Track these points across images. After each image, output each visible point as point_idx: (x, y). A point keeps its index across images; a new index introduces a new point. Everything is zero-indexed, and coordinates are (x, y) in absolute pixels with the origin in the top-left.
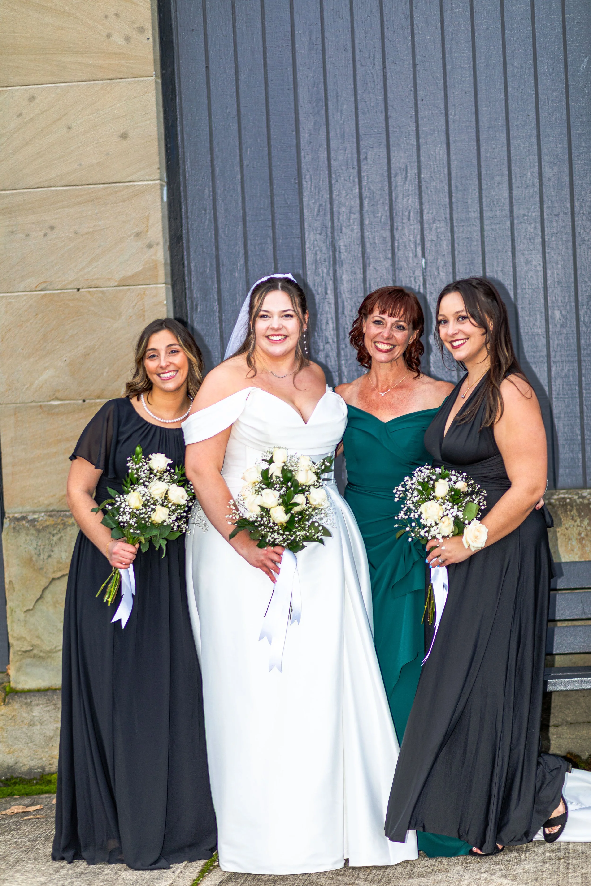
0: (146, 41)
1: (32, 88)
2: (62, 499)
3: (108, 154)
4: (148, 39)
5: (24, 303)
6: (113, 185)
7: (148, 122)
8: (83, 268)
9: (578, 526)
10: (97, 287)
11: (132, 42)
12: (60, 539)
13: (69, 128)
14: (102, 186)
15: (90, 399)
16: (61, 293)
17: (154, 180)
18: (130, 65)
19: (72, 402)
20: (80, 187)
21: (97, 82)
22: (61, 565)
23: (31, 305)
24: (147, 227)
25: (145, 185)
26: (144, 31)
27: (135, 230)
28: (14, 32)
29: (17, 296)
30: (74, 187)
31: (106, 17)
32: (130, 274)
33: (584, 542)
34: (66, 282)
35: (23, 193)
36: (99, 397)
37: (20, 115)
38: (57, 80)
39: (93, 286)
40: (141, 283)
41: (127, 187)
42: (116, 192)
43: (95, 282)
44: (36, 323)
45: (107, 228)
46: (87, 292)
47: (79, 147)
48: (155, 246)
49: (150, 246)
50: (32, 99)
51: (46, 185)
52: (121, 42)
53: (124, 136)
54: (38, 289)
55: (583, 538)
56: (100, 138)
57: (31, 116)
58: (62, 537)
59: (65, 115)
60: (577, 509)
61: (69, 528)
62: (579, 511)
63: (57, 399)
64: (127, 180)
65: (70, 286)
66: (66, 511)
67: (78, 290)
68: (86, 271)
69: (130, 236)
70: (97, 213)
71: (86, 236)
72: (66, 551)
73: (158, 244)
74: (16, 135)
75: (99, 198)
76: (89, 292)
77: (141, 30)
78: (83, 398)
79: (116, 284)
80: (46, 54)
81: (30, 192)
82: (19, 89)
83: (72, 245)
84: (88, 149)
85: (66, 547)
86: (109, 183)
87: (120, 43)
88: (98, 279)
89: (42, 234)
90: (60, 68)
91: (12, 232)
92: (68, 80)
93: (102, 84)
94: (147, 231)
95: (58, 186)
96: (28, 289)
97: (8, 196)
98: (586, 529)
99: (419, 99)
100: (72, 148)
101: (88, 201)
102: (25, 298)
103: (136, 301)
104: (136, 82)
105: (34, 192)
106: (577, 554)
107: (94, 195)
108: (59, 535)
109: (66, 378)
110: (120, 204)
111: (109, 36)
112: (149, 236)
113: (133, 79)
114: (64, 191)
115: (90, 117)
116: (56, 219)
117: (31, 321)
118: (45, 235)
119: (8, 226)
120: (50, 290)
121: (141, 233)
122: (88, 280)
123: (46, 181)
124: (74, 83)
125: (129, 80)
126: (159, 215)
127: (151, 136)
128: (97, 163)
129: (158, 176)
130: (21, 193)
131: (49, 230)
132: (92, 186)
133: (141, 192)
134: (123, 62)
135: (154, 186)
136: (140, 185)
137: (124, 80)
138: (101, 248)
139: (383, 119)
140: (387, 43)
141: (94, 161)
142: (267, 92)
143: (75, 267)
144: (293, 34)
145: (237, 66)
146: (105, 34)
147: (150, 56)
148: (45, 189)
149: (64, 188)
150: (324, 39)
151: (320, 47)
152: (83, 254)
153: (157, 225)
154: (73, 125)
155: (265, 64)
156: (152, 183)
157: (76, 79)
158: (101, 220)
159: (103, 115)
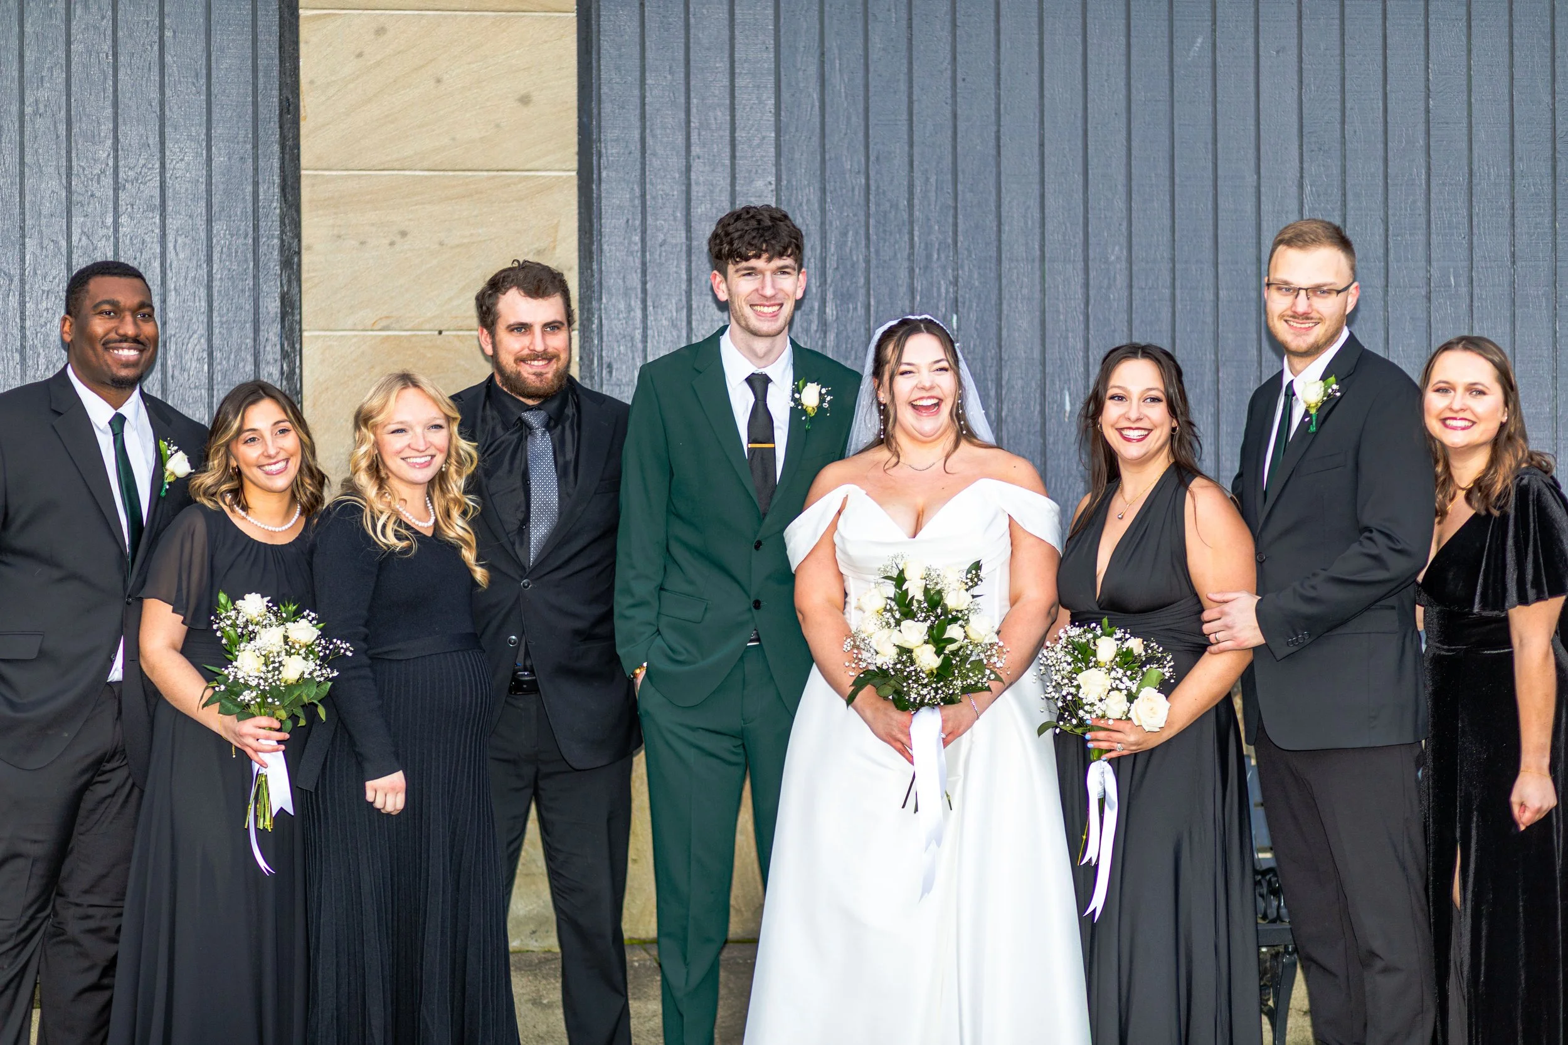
1: (382, 15)
3: (498, 126)
5: (353, 348)
6: (503, 173)
7: (564, 81)
8: (451, 299)
13: (439, 81)
14: (485, 173)
16: (413, 336)
17: (569, 170)
20: (451, 173)
23: (363, 353)
24: (555, 241)
25: (554, 177)
27: (536, 246)
29: (342, 336)
30: (441, 173)
34: (421, 319)
35: (359, 177)
37: (360, 55)
38: (422, 5)
39: (464, 327)
41: (527, 177)
42: (509, 185)
43: (468, 321)
45: (491, 240)
46: (454, 335)
47: (453, 112)
50: (381, 31)
51: (397, 167)
53: (525, 100)
54: (376, 327)
56: (487, 100)
57: (379, 57)
59: (431, 61)
64: (528, 167)
65: (427, 326)
67: (440, 333)
68: (455, 303)
70: (477, 216)
71: (458, 250)
73: (570, 269)
74: (351, 86)
75: (481, 193)
76: (458, 336)
81: (371, 175)
82: (359, 14)
83: (435, 261)
84: (468, 115)
86: (498, 171)
89: (387, 241)
91: (339, 237)
92: (441, 7)
93: (495, 17)
94: (554, 248)
95: (416, 170)
96: (360, 327)
97: (334, 178)
99: (959, 76)
100: (442, 113)
101: (464, 196)
102: (354, 340)
104: (547, 19)
105: (376, 176)
107: (472, 186)
110: (514, 203)
112: (557, 255)
113: (542, 14)
114: (426, 177)
115: (471, 66)
116: (410, 220)
117: (362, 377)
118: (392, 244)
119: (333, 226)
120: (395, 330)
121: (545, 250)
122: (456, 317)
123: (397, 160)
124: (449, 13)
125: (536, 14)
126: (574, 224)
127: (567, 102)
128: (481, 138)
129: (575, 165)
130: (355, 176)
131: (399, 236)
132: (470, 173)
133: (546, 189)
135: (567, 179)
136: (546, 177)
137: (529, 14)
138: (480, 271)
139: (905, 103)
141: (476, 135)
142: (732, 55)
143: (439, 296)
145: (687, 12)
148: (395, 173)
149: (426, 173)
152: (451, 277)
153: (570, 240)
154: (445, 77)
155: (732, 13)
156: (565, 174)
157: (452, 7)
158: (482, 227)
159: (494, 65)
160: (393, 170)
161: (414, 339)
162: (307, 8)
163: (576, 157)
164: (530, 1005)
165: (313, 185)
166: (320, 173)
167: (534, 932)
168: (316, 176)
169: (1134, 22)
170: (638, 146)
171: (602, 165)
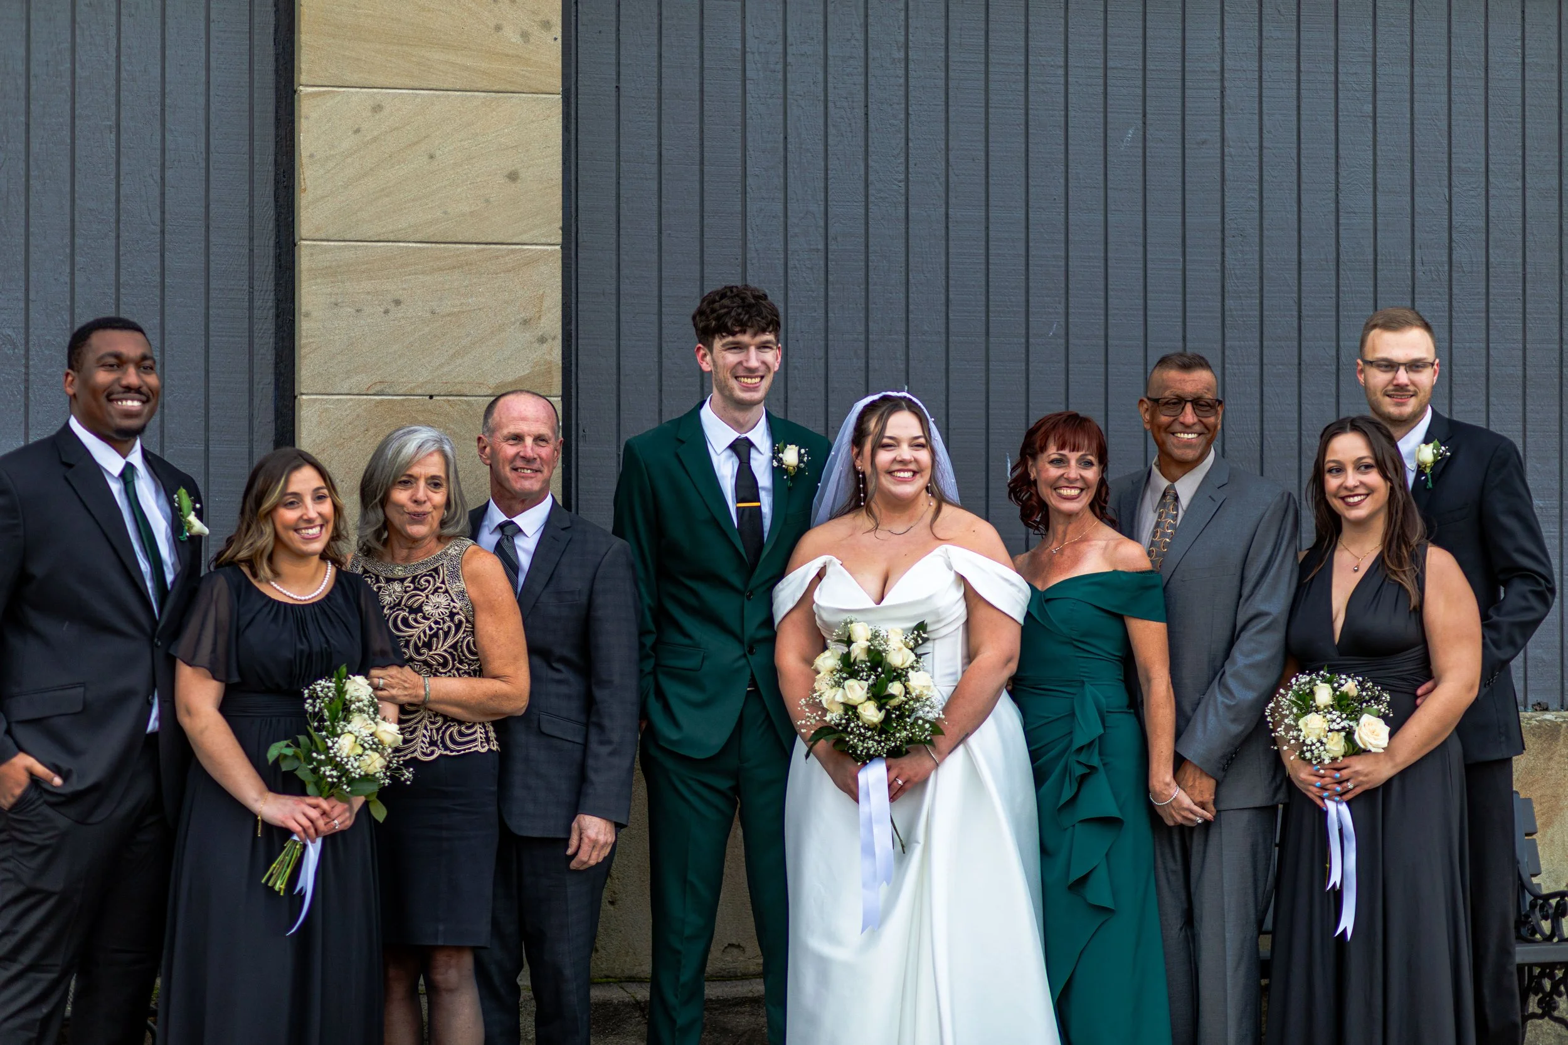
0: (553, 42)
1: (378, 93)
3: (487, 201)
4: (556, 39)
5: (348, 412)
6: (493, 246)
7: (549, 159)
8: (442, 365)
10: (461, 396)
11: (532, 40)
13: (431, 157)
14: (475, 246)
16: (404, 400)
17: (553, 245)
18: (527, 74)
20: (442, 245)
21: (476, 93)
23: (358, 416)
24: (540, 311)
25: (540, 250)
26: (550, 28)
27: (522, 316)
28: (355, 7)
29: (338, 400)
30: (433, 245)
31: (495, 1)
32: (510, 379)
34: (413, 385)
35: (355, 247)
37: (357, 131)
38: (417, 85)
39: (455, 393)
41: (513, 251)
42: (497, 257)
43: (459, 387)
44: (366, 442)
45: (480, 309)
46: (444, 401)
47: (445, 187)
48: (550, 340)
49: (542, 340)
50: (377, 108)
51: (392, 239)
52: (516, 39)
53: (513, 177)
54: (369, 392)
56: (478, 176)
57: (376, 133)
59: (425, 137)
64: (514, 241)
65: (419, 391)
67: (431, 397)
68: (446, 369)
69: (514, 323)
70: (467, 286)
71: (448, 318)
73: (554, 338)
74: (349, 160)
75: (471, 265)
76: (449, 401)
77: (546, 25)
80: (402, 44)
81: (367, 246)
82: (357, 92)
83: (427, 329)
84: (459, 190)
86: (486, 244)
87: (513, 40)
88: (462, 383)
89: (382, 310)
90: (422, 68)
91: (336, 304)
92: (434, 87)
93: (485, 98)
94: (539, 318)
95: (409, 242)
96: (356, 391)
97: (332, 249)
100: (434, 187)
101: (454, 267)
102: (350, 403)
104: (535, 100)
105: (372, 247)
107: (463, 258)
110: (502, 275)
111: (498, 28)
112: (542, 325)
113: (530, 95)
114: (419, 248)
115: (463, 143)
116: (404, 289)
118: (386, 312)
119: (331, 294)
120: (389, 395)
121: (530, 319)
122: (447, 383)
123: (393, 232)
124: (442, 92)
125: (524, 95)
126: (557, 296)
127: (553, 180)
128: (471, 212)
129: (559, 240)
130: (352, 247)
131: (393, 305)
132: (460, 246)
133: (532, 261)
134: (517, 69)
135: (552, 253)
136: (532, 250)
137: (517, 95)
138: (469, 339)
139: (861, 186)
140: (871, 80)
141: (467, 209)
142: (702, 131)
143: (430, 362)
144: (744, 53)
145: (660, 91)
146: (492, 25)
147: (558, 65)
148: (390, 244)
149: (419, 245)
150: (785, 64)
151: (780, 76)
152: (442, 344)
153: (555, 310)
154: (438, 153)
155: (702, 91)
156: (549, 248)
157: (445, 86)
158: (471, 296)
159: (484, 142)
160: (389, 241)
161: (406, 404)
162: (307, 86)
163: (560, 232)
165: (312, 254)
166: (319, 243)
168: (315, 245)
169: (1071, 114)
170: (614, 218)
171: (579, 235)
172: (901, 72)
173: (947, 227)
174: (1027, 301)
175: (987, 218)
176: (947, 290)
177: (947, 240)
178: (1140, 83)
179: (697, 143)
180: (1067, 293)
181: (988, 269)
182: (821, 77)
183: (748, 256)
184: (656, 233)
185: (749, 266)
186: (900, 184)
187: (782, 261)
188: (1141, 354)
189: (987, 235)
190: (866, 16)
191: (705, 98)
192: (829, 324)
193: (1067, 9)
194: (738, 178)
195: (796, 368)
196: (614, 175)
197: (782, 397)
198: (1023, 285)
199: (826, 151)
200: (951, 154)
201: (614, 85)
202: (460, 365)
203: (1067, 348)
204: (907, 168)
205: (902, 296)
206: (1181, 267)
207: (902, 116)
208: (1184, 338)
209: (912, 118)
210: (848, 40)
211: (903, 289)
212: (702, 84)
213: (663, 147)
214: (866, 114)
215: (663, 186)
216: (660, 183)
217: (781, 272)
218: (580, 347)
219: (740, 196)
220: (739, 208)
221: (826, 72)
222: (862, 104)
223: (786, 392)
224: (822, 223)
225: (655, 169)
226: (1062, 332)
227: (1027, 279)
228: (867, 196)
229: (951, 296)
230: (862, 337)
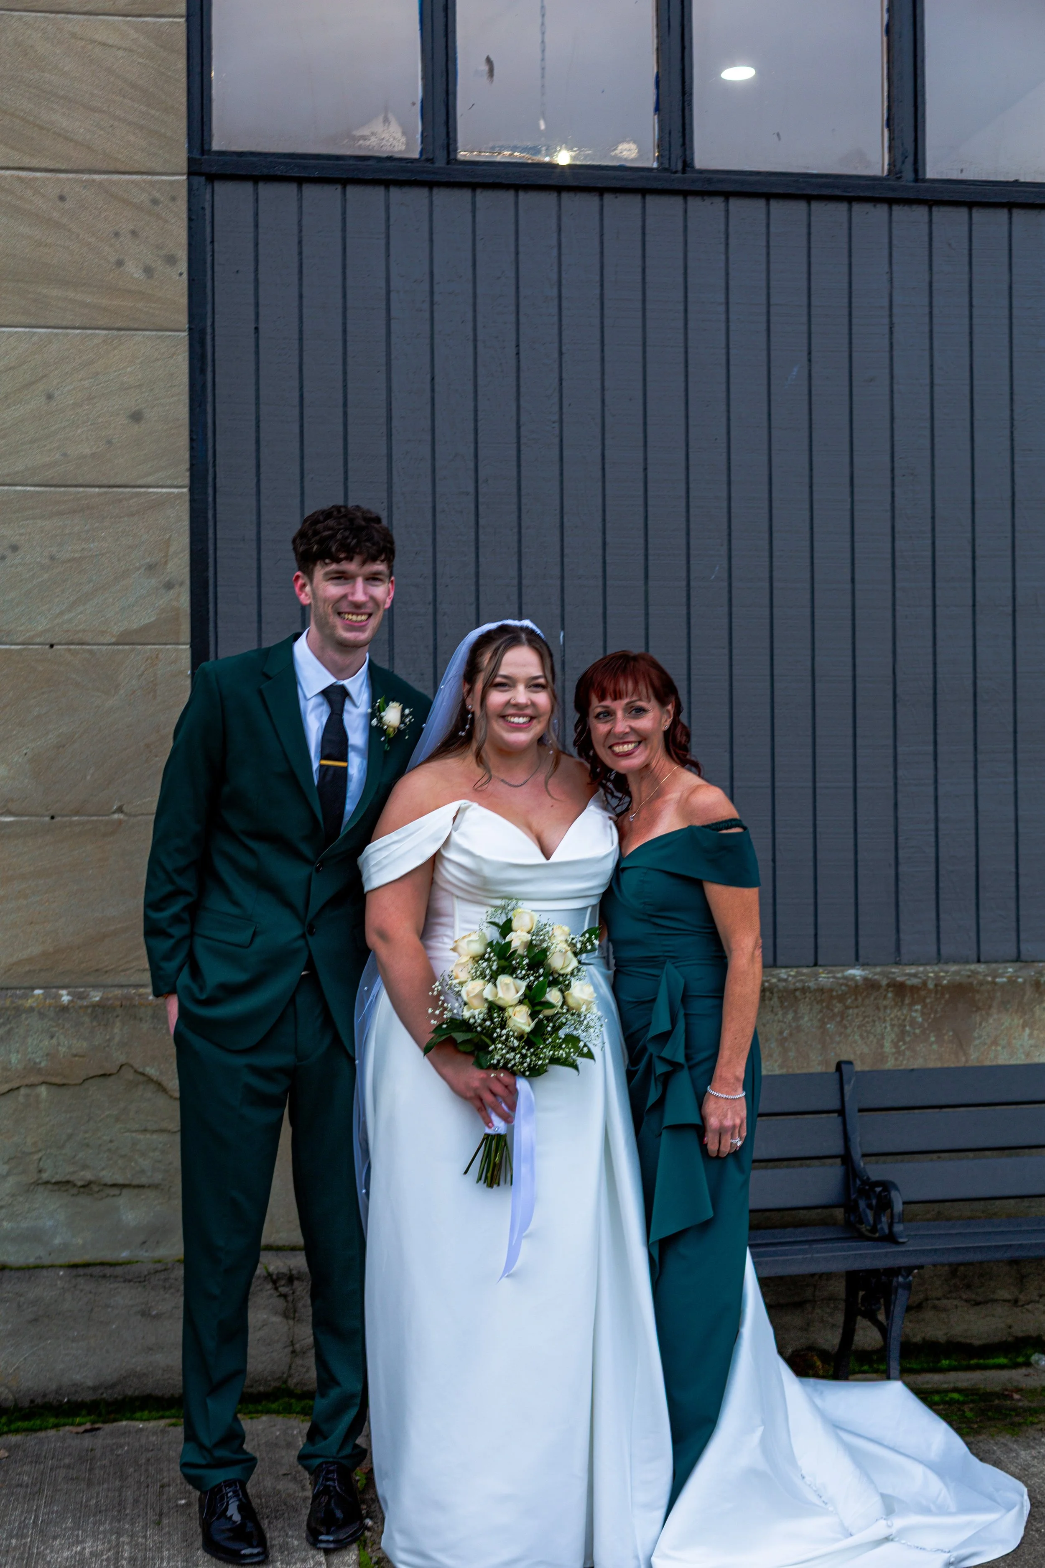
0: (178, 278)
2: (9, 970)
3: (109, 442)
4: (181, 274)
6: (115, 490)
7: (176, 398)
8: (62, 613)
9: (779, 1021)
10: (83, 644)
11: (156, 276)
12: (9, 1032)
13: (50, 397)
14: (97, 490)
15: (63, 816)
16: (23, 650)
17: (180, 487)
18: (151, 311)
19: (33, 819)
20: (62, 489)
21: (97, 331)
22: (9, 1073)
24: (166, 556)
25: (166, 493)
26: (176, 264)
27: (148, 560)
30: (52, 489)
31: (117, 234)
32: (135, 626)
33: (786, 1044)
34: (32, 633)
36: (77, 813)
38: (33, 322)
39: (76, 641)
40: (152, 641)
41: (137, 494)
42: (120, 501)
43: (80, 635)
45: (103, 555)
46: (66, 649)
47: (64, 428)
48: (177, 586)
49: (169, 586)
51: (8, 482)
52: (138, 274)
53: (137, 417)
55: (785, 1039)
56: (99, 416)
58: (11, 1029)
59: (43, 377)
60: (779, 998)
61: (24, 1016)
62: (781, 999)
63: (9, 813)
64: (140, 482)
65: (38, 640)
66: (16, 988)
67: (52, 646)
68: (66, 617)
69: (139, 569)
70: (88, 531)
71: (69, 565)
72: (18, 1052)
73: (182, 584)
75: (93, 508)
76: (70, 650)
77: (171, 260)
78: (51, 812)
79: (114, 640)
80: (18, 281)
83: (46, 576)
84: (79, 431)
85: (18, 1045)
86: (110, 487)
87: (136, 276)
88: (84, 631)
90: (40, 305)
92: (52, 324)
93: (106, 335)
94: (166, 563)
95: (27, 485)
98: (790, 1026)
100: (53, 428)
101: (75, 511)
103: (142, 668)
104: (160, 337)
106: (776, 1061)
107: (84, 502)
108: (8, 1026)
109: (26, 781)
110: (126, 519)
111: (120, 263)
112: (169, 570)
113: (154, 333)
114: (37, 492)
115: (83, 383)
116: (21, 535)
118: (3, 558)
120: (6, 644)
121: (156, 565)
122: (67, 631)
123: (8, 475)
124: (61, 330)
125: (148, 333)
126: (185, 540)
127: (178, 420)
128: (92, 454)
129: (187, 481)
131: (10, 551)
132: (81, 489)
133: (159, 503)
134: (140, 305)
135: (179, 495)
136: (157, 493)
137: (140, 333)
138: (91, 585)
139: (514, 426)
140: (523, 319)
141: (87, 451)
142: (345, 373)
143: (49, 610)
144: (388, 293)
145: (301, 332)
146: (113, 259)
147: (184, 301)
148: (6, 488)
149: (37, 489)
150: (432, 304)
151: (427, 315)
152: (63, 591)
153: (181, 555)
154: (57, 393)
155: (345, 331)
156: (176, 490)
157: (64, 324)
158: (93, 541)
159: (105, 382)
161: (24, 653)
163: (188, 474)
164: (139, 1317)
167: (144, 1243)
169: (732, 352)
170: (253, 462)
171: (218, 480)
172: (555, 311)
173: (603, 469)
174: (688, 544)
175: (645, 459)
176: (604, 533)
177: (604, 482)
178: (805, 319)
179: (339, 385)
180: (730, 535)
181: (646, 511)
182: (470, 315)
183: (395, 499)
184: (298, 477)
185: (394, 508)
186: (554, 425)
187: (430, 505)
188: (808, 596)
189: (646, 476)
190: (517, 253)
191: (348, 338)
192: (480, 569)
193: (727, 245)
194: (383, 420)
195: (445, 614)
196: (253, 417)
197: (431, 643)
198: (684, 526)
199: (476, 392)
200: (607, 393)
201: (253, 326)
202: (81, 613)
203: (730, 592)
204: (561, 408)
205: (557, 538)
206: (849, 507)
207: (556, 355)
208: (853, 580)
209: (566, 358)
210: (499, 278)
211: (558, 533)
212: (344, 324)
213: (305, 390)
214: (518, 354)
215: (305, 430)
216: (302, 426)
217: (429, 516)
218: (219, 595)
219: (385, 438)
220: (384, 451)
221: (475, 311)
222: (514, 344)
223: (435, 640)
224: (471, 465)
225: (296, 411)
226: (725, 575)
227: (688, 520)
228: (519, 438)
229: (608, 539)
230: (515, 582)
